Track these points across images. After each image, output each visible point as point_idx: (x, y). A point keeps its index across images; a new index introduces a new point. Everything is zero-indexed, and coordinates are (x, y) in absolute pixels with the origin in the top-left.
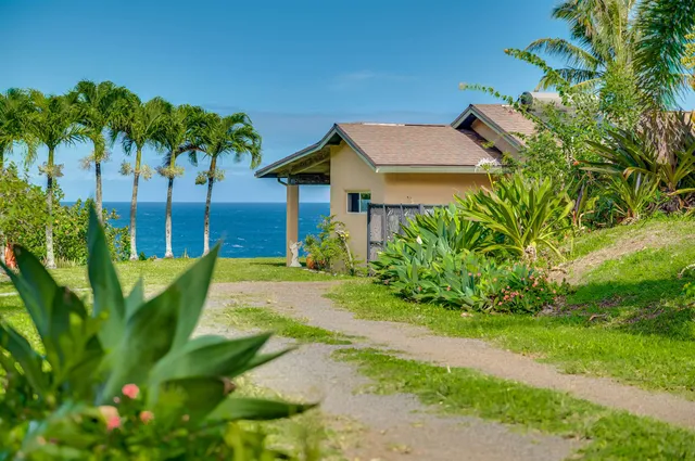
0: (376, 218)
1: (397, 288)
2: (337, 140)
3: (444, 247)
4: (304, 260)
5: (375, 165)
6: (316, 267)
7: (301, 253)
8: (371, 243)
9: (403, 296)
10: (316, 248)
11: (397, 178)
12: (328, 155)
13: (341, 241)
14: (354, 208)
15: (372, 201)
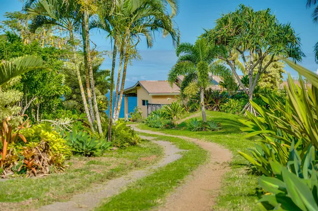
0: (149, 108)
1: (149, 125)
2: (139, 85)
3: (158, 117)
4: (130, 119)
5: (149, 93)
6: (133, 121)
7: (129, 117)
8: (148, 114)
9: (150, 126)
10: (134, 116)
11: (155, 97)
12: (136, 89)
13: (140, 113)
14: (144, 104)
15: (149, 103)
